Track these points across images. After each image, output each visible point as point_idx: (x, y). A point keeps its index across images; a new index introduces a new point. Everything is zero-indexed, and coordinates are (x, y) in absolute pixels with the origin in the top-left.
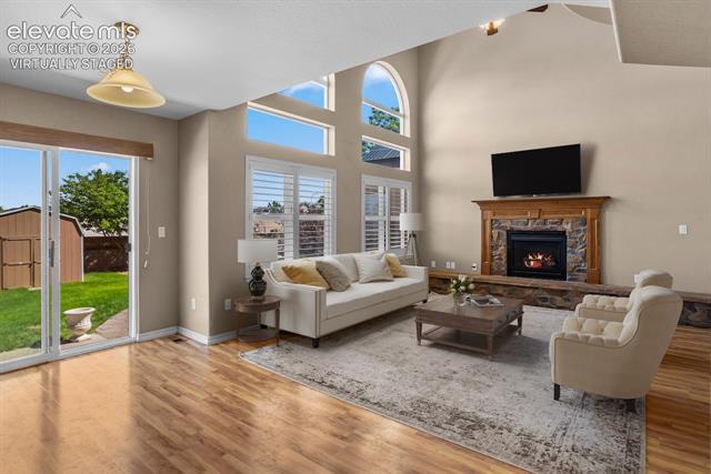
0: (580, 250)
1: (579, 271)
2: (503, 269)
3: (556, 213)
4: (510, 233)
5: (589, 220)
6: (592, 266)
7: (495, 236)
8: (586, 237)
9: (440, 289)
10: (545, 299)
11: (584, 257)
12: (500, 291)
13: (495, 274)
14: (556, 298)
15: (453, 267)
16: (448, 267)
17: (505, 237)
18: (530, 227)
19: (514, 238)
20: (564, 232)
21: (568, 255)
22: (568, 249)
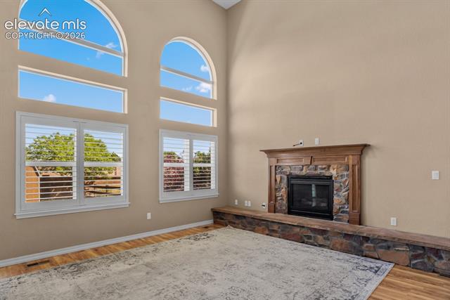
0: (344, 193)
1: (343, 212)
2: (284, 208)
3: (325, 159)
4: (290, 177)
5: (351, 166)
6: (353, 208)
7: (278, 180)
8: (349, 181)
9: (234, 223)
10: (309, 237)
11: (347, 200)
12: (276, 227)
13: (278, 212)
14: (319, 236)
15: (249, 205)
16: (246, 205)
17: (285, 181)
18: (304, 172)
19: (293, 182)
20: (331, 177)
21: (335, 197)
22: (335, 192)
